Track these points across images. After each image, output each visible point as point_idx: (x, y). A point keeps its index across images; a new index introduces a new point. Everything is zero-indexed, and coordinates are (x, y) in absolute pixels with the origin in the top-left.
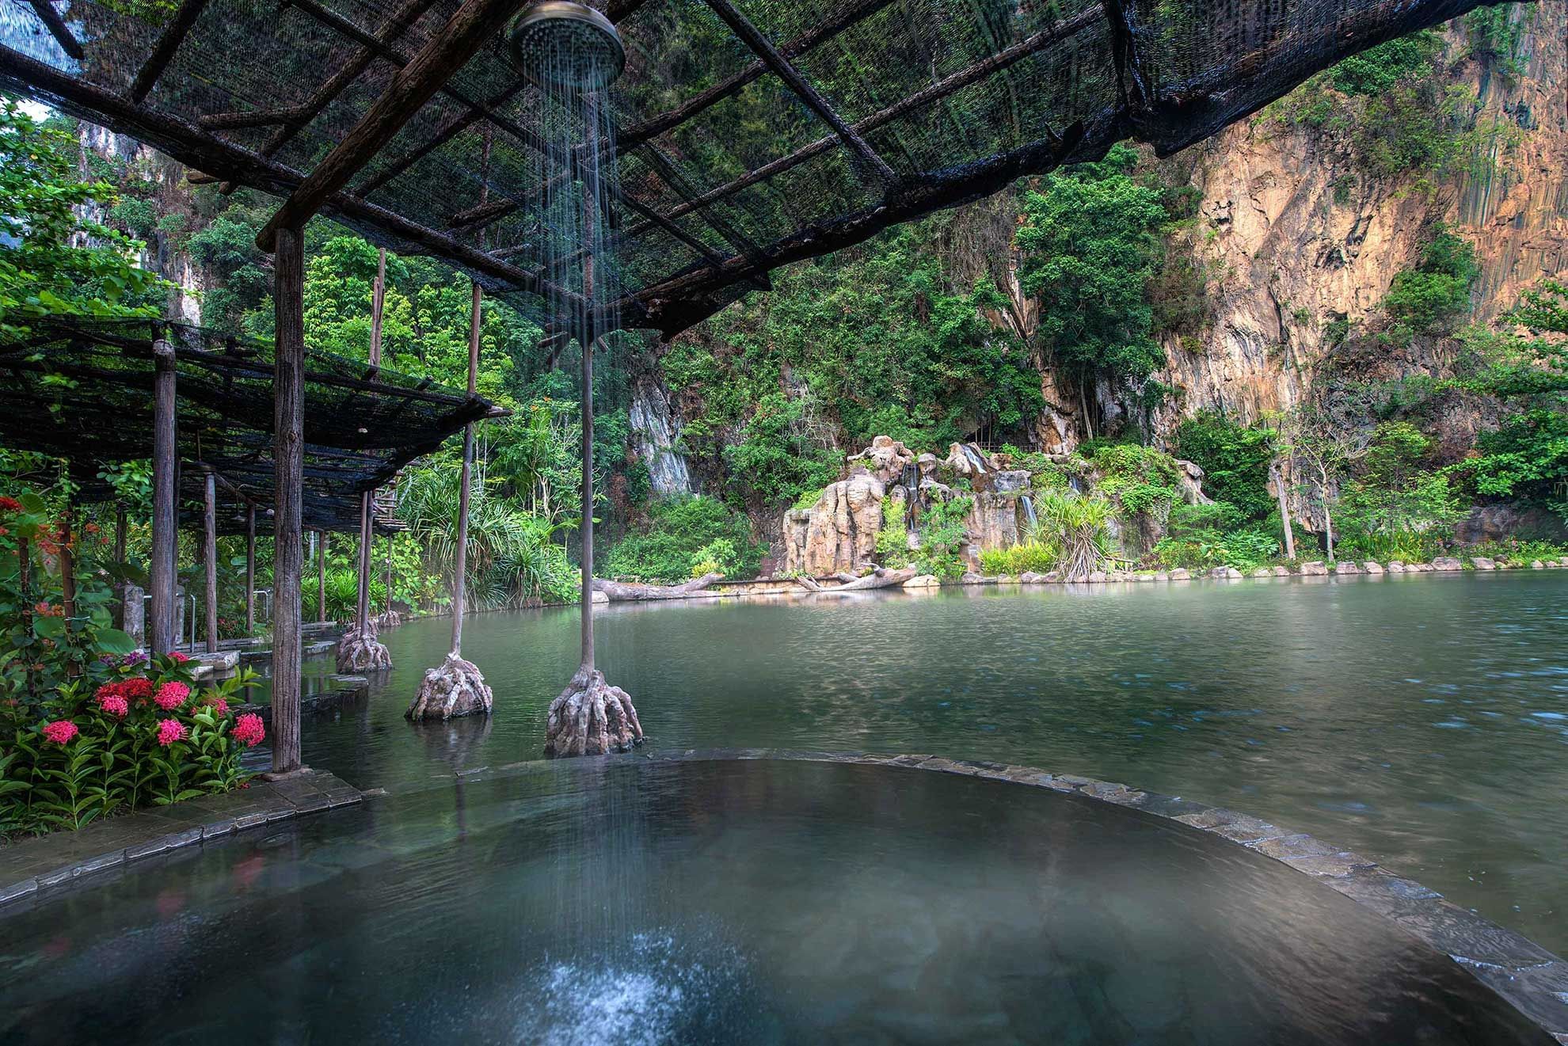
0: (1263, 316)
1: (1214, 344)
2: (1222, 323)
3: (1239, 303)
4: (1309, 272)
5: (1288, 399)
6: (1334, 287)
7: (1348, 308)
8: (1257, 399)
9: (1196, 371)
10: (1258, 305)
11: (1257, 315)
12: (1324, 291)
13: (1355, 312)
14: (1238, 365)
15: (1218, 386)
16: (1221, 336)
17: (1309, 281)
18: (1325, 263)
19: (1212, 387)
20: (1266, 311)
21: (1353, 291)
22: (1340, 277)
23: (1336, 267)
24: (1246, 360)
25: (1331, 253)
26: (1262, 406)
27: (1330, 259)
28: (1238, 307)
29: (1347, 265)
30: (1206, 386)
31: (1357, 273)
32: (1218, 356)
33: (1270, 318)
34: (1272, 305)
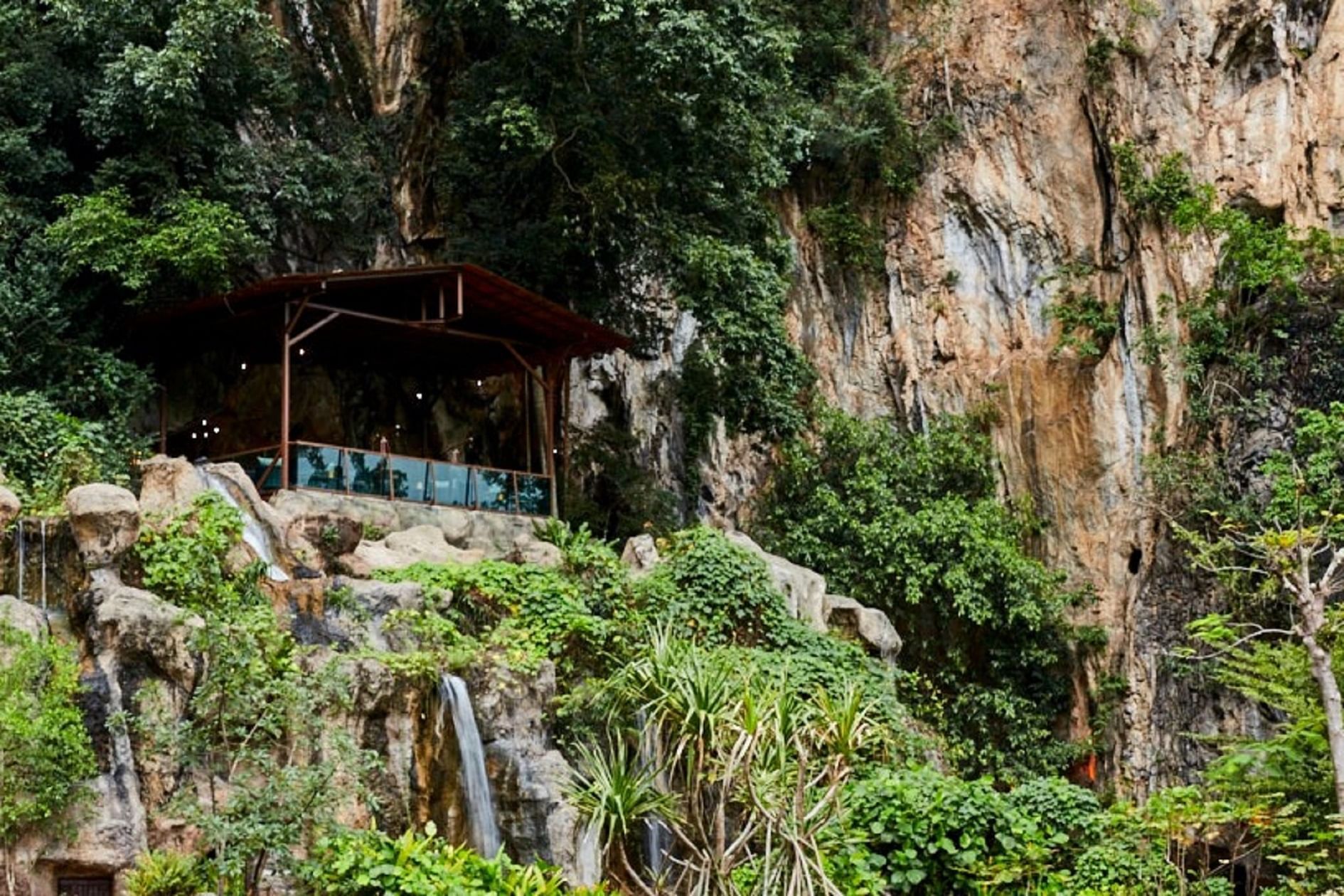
0: (1056, 178)
1: (911, 243)
2: (937, 183)
3: (987, 130)
4: (1195, 75)
5: (1121, 436)
6: (1254, 126)
7: (1288, 194)
8: (1028, 426)
9: (846, 318)
10: (1045, 142)
11: (1040, 175)
12: (1229, 135)
13: (1303, 208)
14: (974, 314)
15: (914, 373)
16: (930, 221)
17: (1193, 98)
18: (1231, 57)
19: (895, 376)
20: (1068, 168)
21: (1301, 150)
22: (1269, 104)
23: (1255, 77)
24: (995, 304)
25: (1250, 30)
26: (1041, 449)
27: (1243, 50)
28: (985, 141)
29: (1287, 73)
30: (874, 368)
31: (1312, 99)
32: (916, 279)
33: (1081, 191)
34: (1087, 150)
